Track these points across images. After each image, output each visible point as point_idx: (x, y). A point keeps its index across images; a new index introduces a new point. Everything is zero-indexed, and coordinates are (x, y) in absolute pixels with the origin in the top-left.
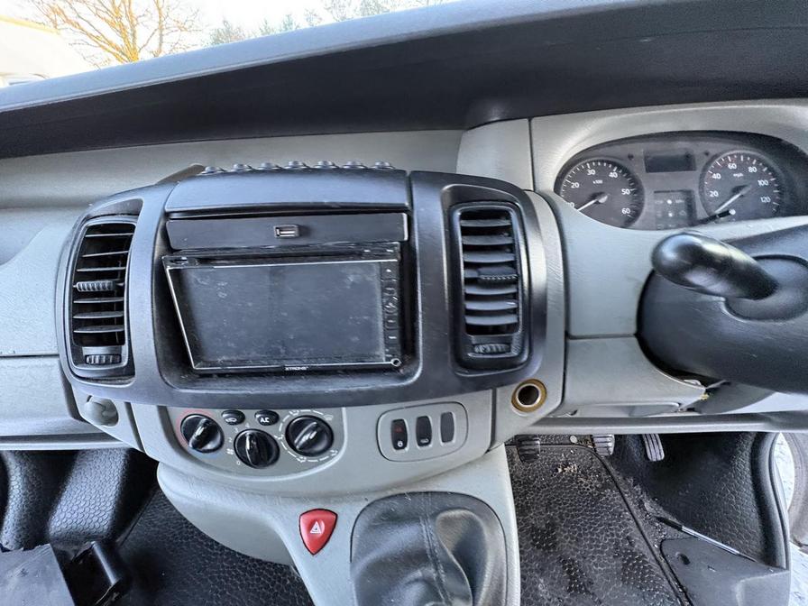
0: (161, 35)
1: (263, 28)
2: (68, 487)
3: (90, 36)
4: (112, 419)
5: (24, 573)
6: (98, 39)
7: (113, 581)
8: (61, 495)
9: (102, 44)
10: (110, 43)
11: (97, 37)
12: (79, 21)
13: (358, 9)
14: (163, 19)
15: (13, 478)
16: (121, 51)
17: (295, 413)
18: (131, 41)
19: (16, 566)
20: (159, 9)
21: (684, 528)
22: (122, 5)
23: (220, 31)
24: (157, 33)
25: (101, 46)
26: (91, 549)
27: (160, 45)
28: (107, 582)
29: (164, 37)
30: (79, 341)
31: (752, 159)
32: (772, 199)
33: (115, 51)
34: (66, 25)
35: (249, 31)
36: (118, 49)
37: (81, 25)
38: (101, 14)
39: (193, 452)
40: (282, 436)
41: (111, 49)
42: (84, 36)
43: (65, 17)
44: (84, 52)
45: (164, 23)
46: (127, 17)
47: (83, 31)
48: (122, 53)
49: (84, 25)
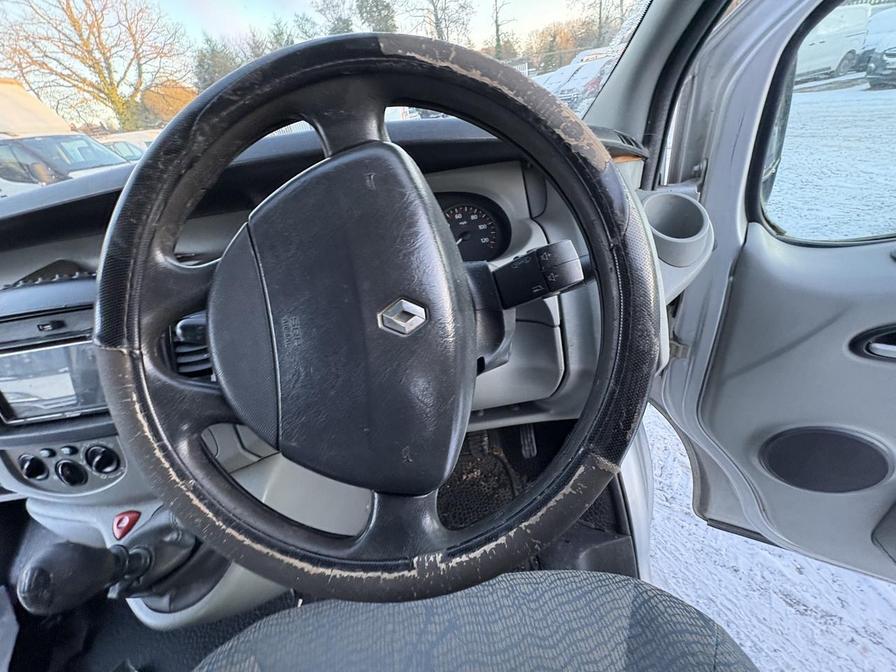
0: (139, 65)
1: (251, 43)
3: (61, 75)
6: (71, 77)
9: (76, 83)
10: (84, 81)
11: (69, 76)
12: (46, 60)
13: (354, 7)
14: (138, 46)
16: (97, 89)
17: (88, 445)
18: (106, 75)
20: (133, 36)
22: (92, 36)
23: (204, 51)
24: (134, 63)
25: (74, 86)
27: (140, 76)
31: (474, 209)
32: (491, 239)
33: (91, 89)
34: (33, 67)
35: (236, 47)
36: (93, 86)
37: (49, 65)
38: (69, 49)
39: (32, 480)
40: (83, 463)
41: (86, 88)
42: (53, 77)
43: (31, 58)
44: (57, 95)
45: (141, 50)
46: (99, 49)
47: (52, 71)
48: (100, 90)
49: (53, 64)
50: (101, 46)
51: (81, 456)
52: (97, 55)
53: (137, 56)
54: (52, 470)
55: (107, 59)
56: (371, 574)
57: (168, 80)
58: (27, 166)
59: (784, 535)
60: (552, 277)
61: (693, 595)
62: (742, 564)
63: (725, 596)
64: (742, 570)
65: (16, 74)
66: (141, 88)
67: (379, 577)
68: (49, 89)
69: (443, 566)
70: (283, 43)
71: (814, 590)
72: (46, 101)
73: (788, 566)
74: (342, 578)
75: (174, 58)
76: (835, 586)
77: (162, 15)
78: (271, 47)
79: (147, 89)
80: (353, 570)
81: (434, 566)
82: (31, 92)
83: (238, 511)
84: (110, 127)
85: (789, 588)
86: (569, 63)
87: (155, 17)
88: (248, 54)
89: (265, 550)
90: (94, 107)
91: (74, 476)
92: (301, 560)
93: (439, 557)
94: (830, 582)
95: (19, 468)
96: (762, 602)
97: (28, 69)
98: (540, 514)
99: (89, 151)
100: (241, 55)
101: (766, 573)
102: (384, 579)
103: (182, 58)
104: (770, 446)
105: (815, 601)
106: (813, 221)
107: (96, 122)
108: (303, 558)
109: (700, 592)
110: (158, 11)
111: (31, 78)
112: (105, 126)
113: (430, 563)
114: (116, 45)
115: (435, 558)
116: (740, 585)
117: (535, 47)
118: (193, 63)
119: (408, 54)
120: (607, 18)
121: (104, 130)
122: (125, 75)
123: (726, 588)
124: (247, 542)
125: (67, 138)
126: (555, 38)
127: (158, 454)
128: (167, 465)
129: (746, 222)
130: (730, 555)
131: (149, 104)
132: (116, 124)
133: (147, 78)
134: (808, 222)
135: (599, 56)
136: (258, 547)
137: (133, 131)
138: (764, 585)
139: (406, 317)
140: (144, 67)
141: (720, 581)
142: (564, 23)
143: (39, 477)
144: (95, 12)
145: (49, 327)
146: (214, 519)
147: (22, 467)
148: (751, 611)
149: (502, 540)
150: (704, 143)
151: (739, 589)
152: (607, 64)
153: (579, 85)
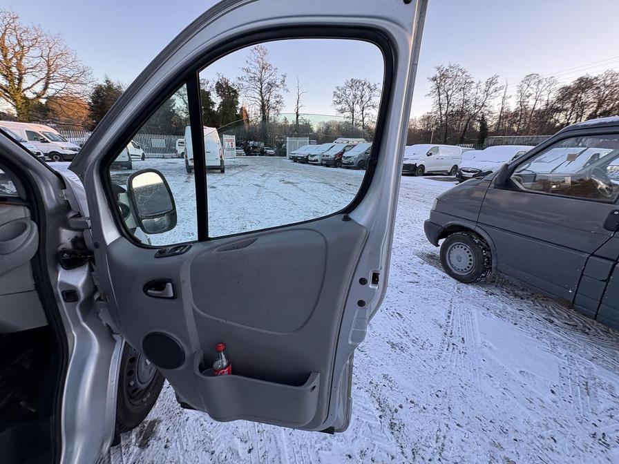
0: (47, 83)
14: (51, 72)
18: (16, 83)
20: (49, 66)
22: (14, 59)
27: (45, 89)
45: (52, 75)
48: (5, 91)
50: (18, 65)
52: (14, 70)
53: (48, 78)
57: (68, 97)
66: (43, 97)
77: (76, 59)
79: (48, 98)
87: (70, 60)
103: (84, 86)
110: (74, 57)
114: (33, 68)
131: (52, 106)
132: (14, 112)
133: (50, 92)
140: (50, 86)
144: (23, 47)
152: (347, 146)
153: (332, 154)
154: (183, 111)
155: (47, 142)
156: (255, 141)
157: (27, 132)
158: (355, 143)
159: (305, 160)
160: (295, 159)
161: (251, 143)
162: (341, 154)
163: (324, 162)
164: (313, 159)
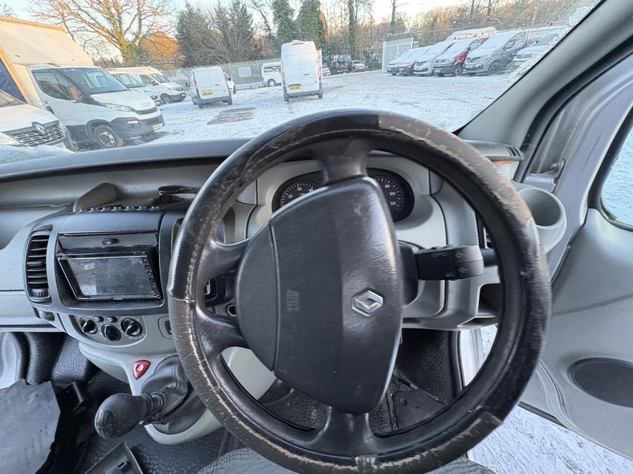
0: (140, 20)
1: (217, 9)
2: (62, 353)
3: (89, 24)
4: (52, 319)
5: (37, 395)
6: (95, 25)
7: (81, 400)
8: (58, 357)
9: (98, 29)
10: (103, 28)
11: (93, 24)
12: (80, 12)
14: (141, 6)
15: (32, 347)
16: (111, 35)
17: (124, 318)
18: (118, 25)
19: (34, 391)
21: (412, 385)
23: (184, 13)
24: (137, 18)
25: (96, 31)
26: (72, 386)
27: (140, 27)
28: (78, 401)
29: (143, 21)
30: (30, 287)
31: (388, 180)
32: (397, 203)
33: (107, 34)
34: (71, 17)
35: (207, 12)
36: (109, 33)
37: (82, 16)
38: (95, 5)
39: (86, 333)
40: (120, 328)
41: (104, 33)
42: (83, 24)
43: (70, 10)
44: (85, 37)
45: (142, 10)
46: (114, 6)
47: (83, 21)
48: (113, 36)
49: (84, 15)
50: (116, 4)
51: (119, 324)
52: (113, 10)
53: (140, 14)
54: (100, 329)
55: (119, 14)
56: (327, 464)
57: (159, 32)
58: (65, 88)
59: (575, 423)
60: (462, 270)
61: (498, 450)
62: (537, 433)
63: (522, 454)
64: (536, 437)
65: (60, 21)
66: (140, 36)
67: (332, 467)
68: (80, 32)
69: (375, 467)
70: (239, 11)
71: (589, 460)
72: (77, 41)
73: (572, 440)
74: (309, 463)
75: (164, 16)
76: (606, 461)
78: (230, 13)
79: (144, 37)
80: (316, 460)
81: (369, 465)
82: (69, 34)
83: (244, 408)
84: (117, 62)
85: (570, 456)
86: (444, 40)
88: (214, 16)
89: (262, 438)
90: (108, 47)
91: (113, 335)
92: (283, 448)
93: (373, 460)
94: (603, 457)
95: (80, 325)
96: (549, 463)
97: (68, 18)
98: (445, 445)
99: (104, 79)
100: (209, 17)
101: (554, 443)
102: (336, 469)
103: (169, 16)
104: (579, 366)
105: (590, 469)
106: (622, 181)
107: (109, 58)
108: (284, 446)
109: (503, 448)
111: (69, 24)
112: (114, 60)
113: (367, 463)
114: (126, 5)
115: (370, 460)
116: (533, 448)
117: (420, 24)
118: (176, 20)
119: (397, 130)
120: (478, 6)
121: (114, 64)
122: (130, 26)
123: (523, 448)
124: (251, 431)
125: (91, 70)
126: (435, 19)
127: (201, 368)
128: (206, 376)
129: (587, 208)
130: (528, 425)
131: (144, 47)
132: (121, 60)
133: (144, 29)
134: (617, 181)
135: (468, 36)
136: (257, 435)
137: (132, 66)
138: (553, 451)
139: (370, 302)
141: (519, 442)
142: (444, 8)
143: (91, 332)
145: (109, 243)
146: (232, 413)
147: (82, 325)
148: (540, 468)
149: (417, 457)
150: (564, 147)
151: (533, 451)
152: (473, 42)
153: (450, 57)
154: (261, 27)
155: (157, 84)
156: (340, 53)
157: (140, 76)
158: (486, 35)
159: (410, 72)
160: (394, 72)
161: (336, 57)
162: (464, 56)
163: (438, 71)
164: (422, 67)
